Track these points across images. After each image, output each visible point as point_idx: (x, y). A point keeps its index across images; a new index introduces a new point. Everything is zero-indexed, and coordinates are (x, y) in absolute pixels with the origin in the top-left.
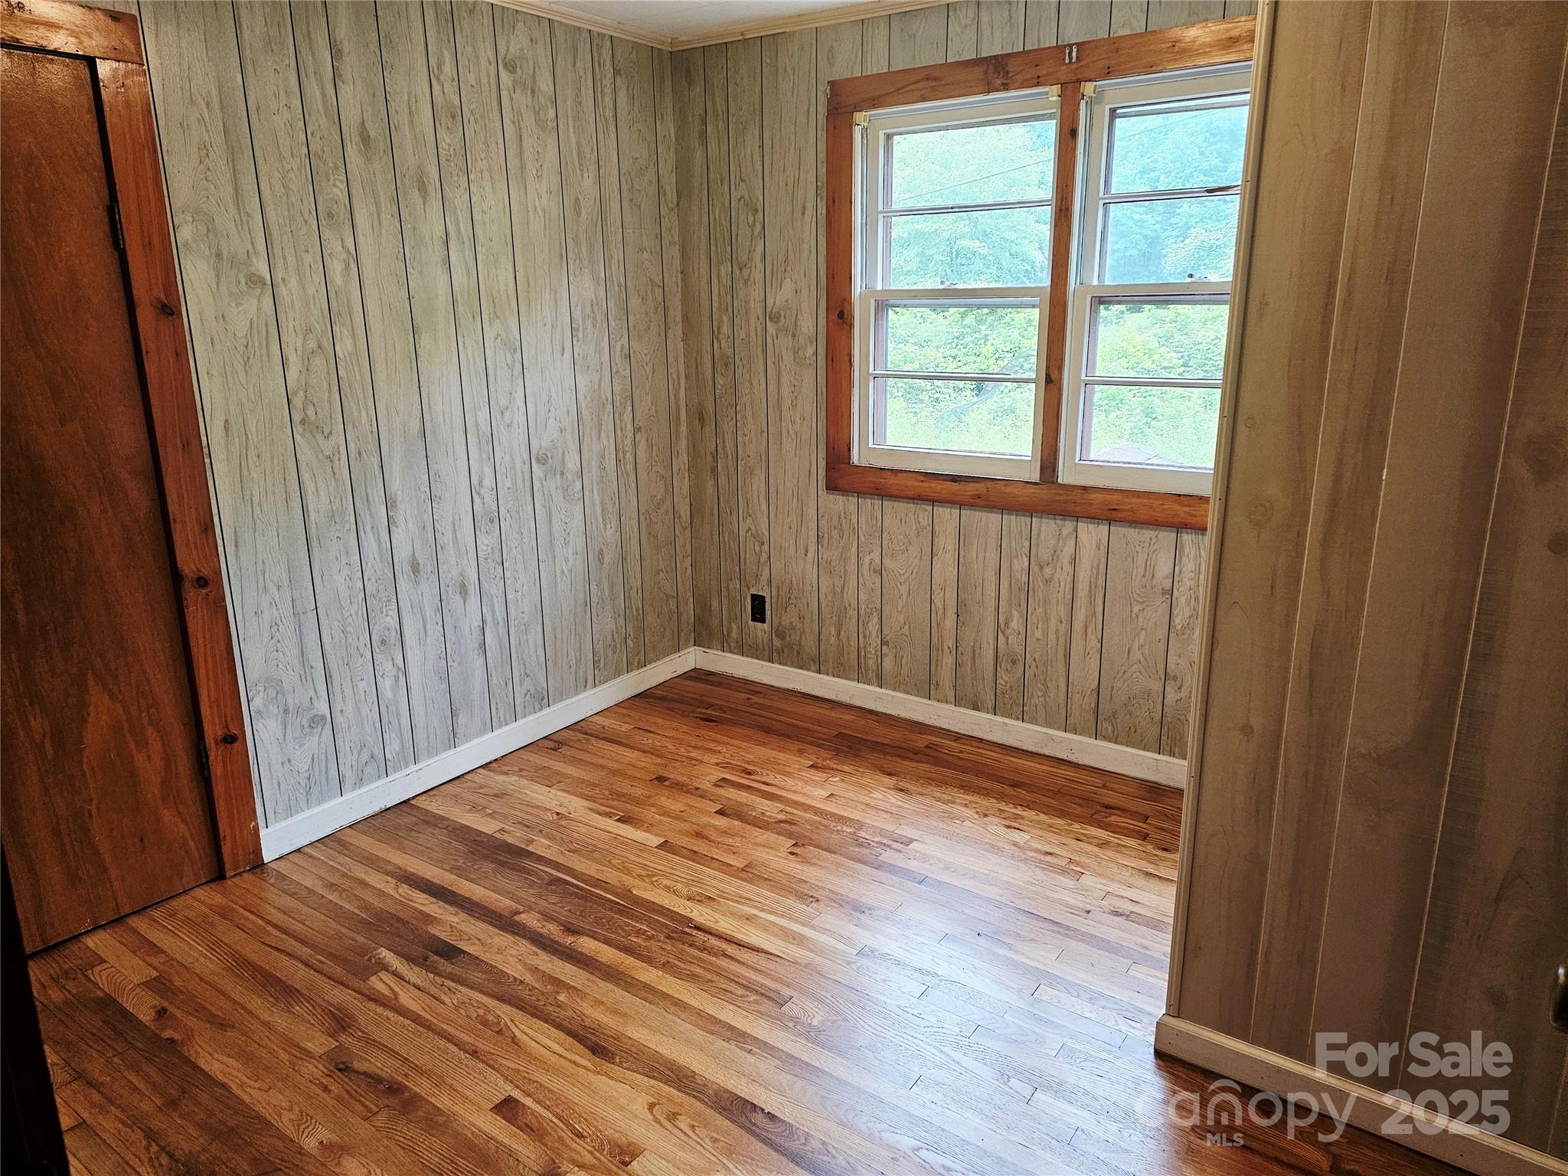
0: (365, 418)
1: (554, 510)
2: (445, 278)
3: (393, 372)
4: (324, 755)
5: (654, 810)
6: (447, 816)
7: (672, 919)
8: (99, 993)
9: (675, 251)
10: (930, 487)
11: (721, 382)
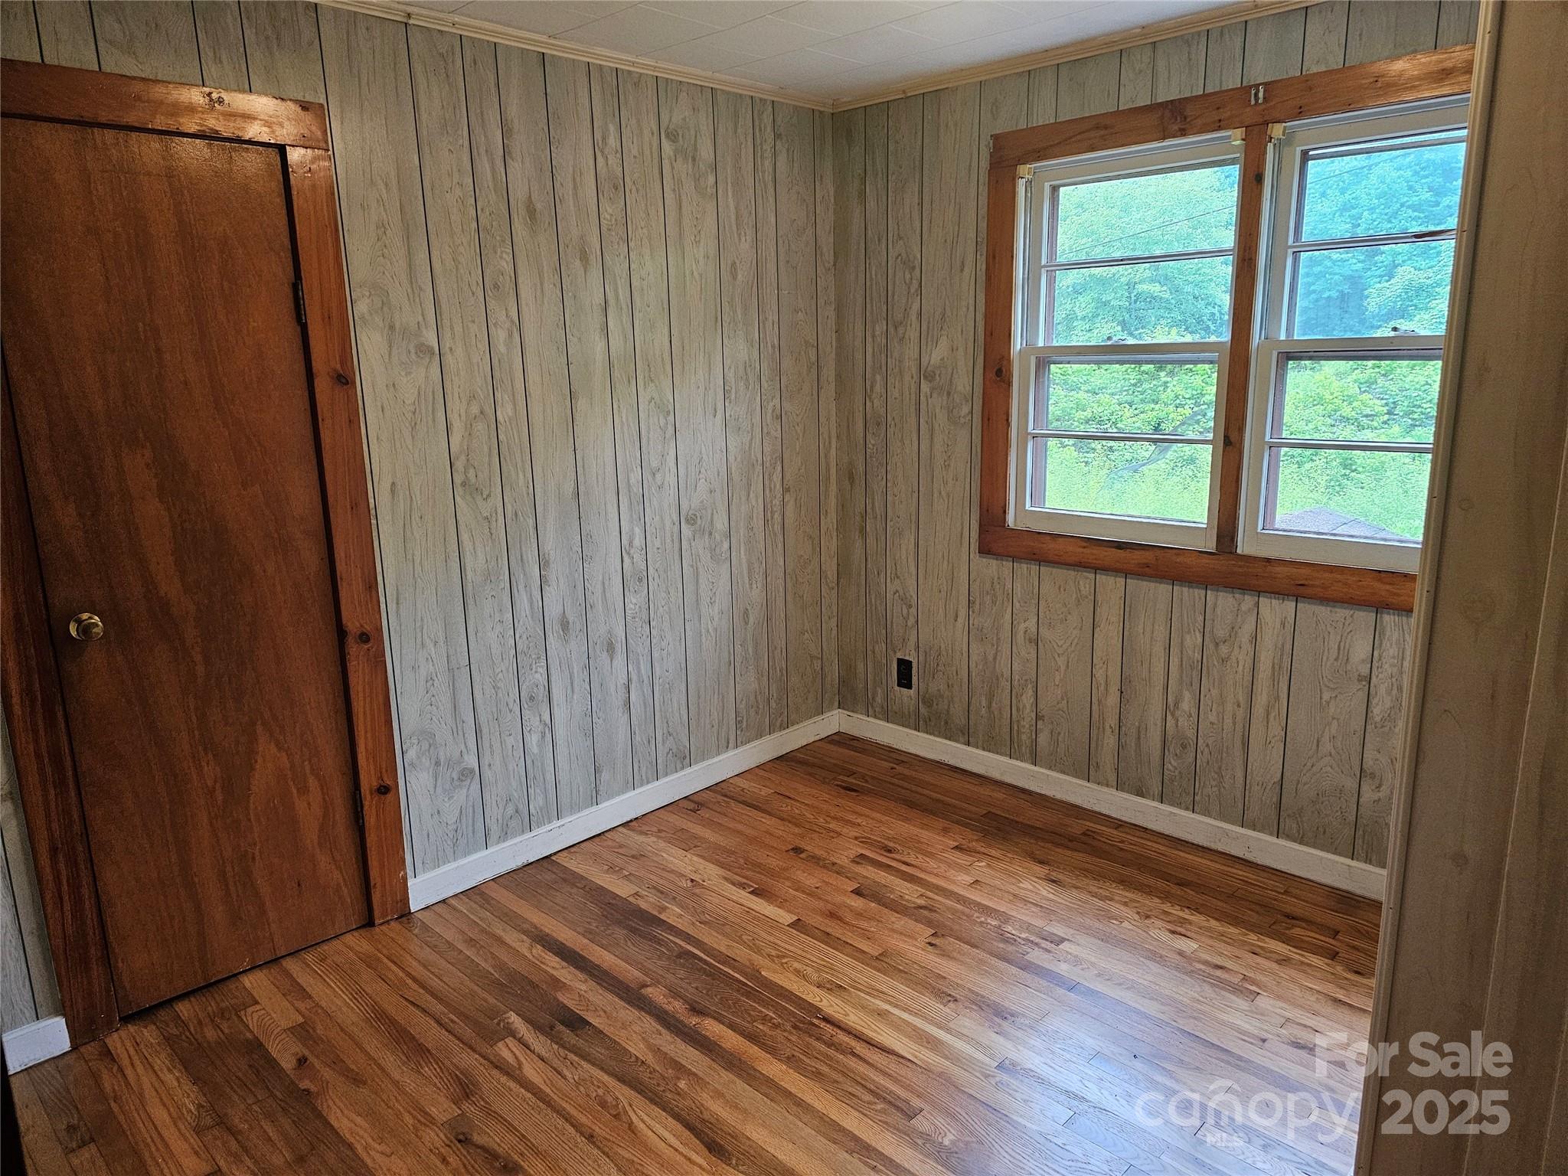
0: (522, 481)
1: (701, 570)
2: (604, 343)
3: (551, 436)
4: (471, 808)
5: (788, 883)
6: (585, 875)
7: (801, 1008)
8: (249, 1035)
9: (830, 312)
10: (1092, 554)
11: (873, 442)
